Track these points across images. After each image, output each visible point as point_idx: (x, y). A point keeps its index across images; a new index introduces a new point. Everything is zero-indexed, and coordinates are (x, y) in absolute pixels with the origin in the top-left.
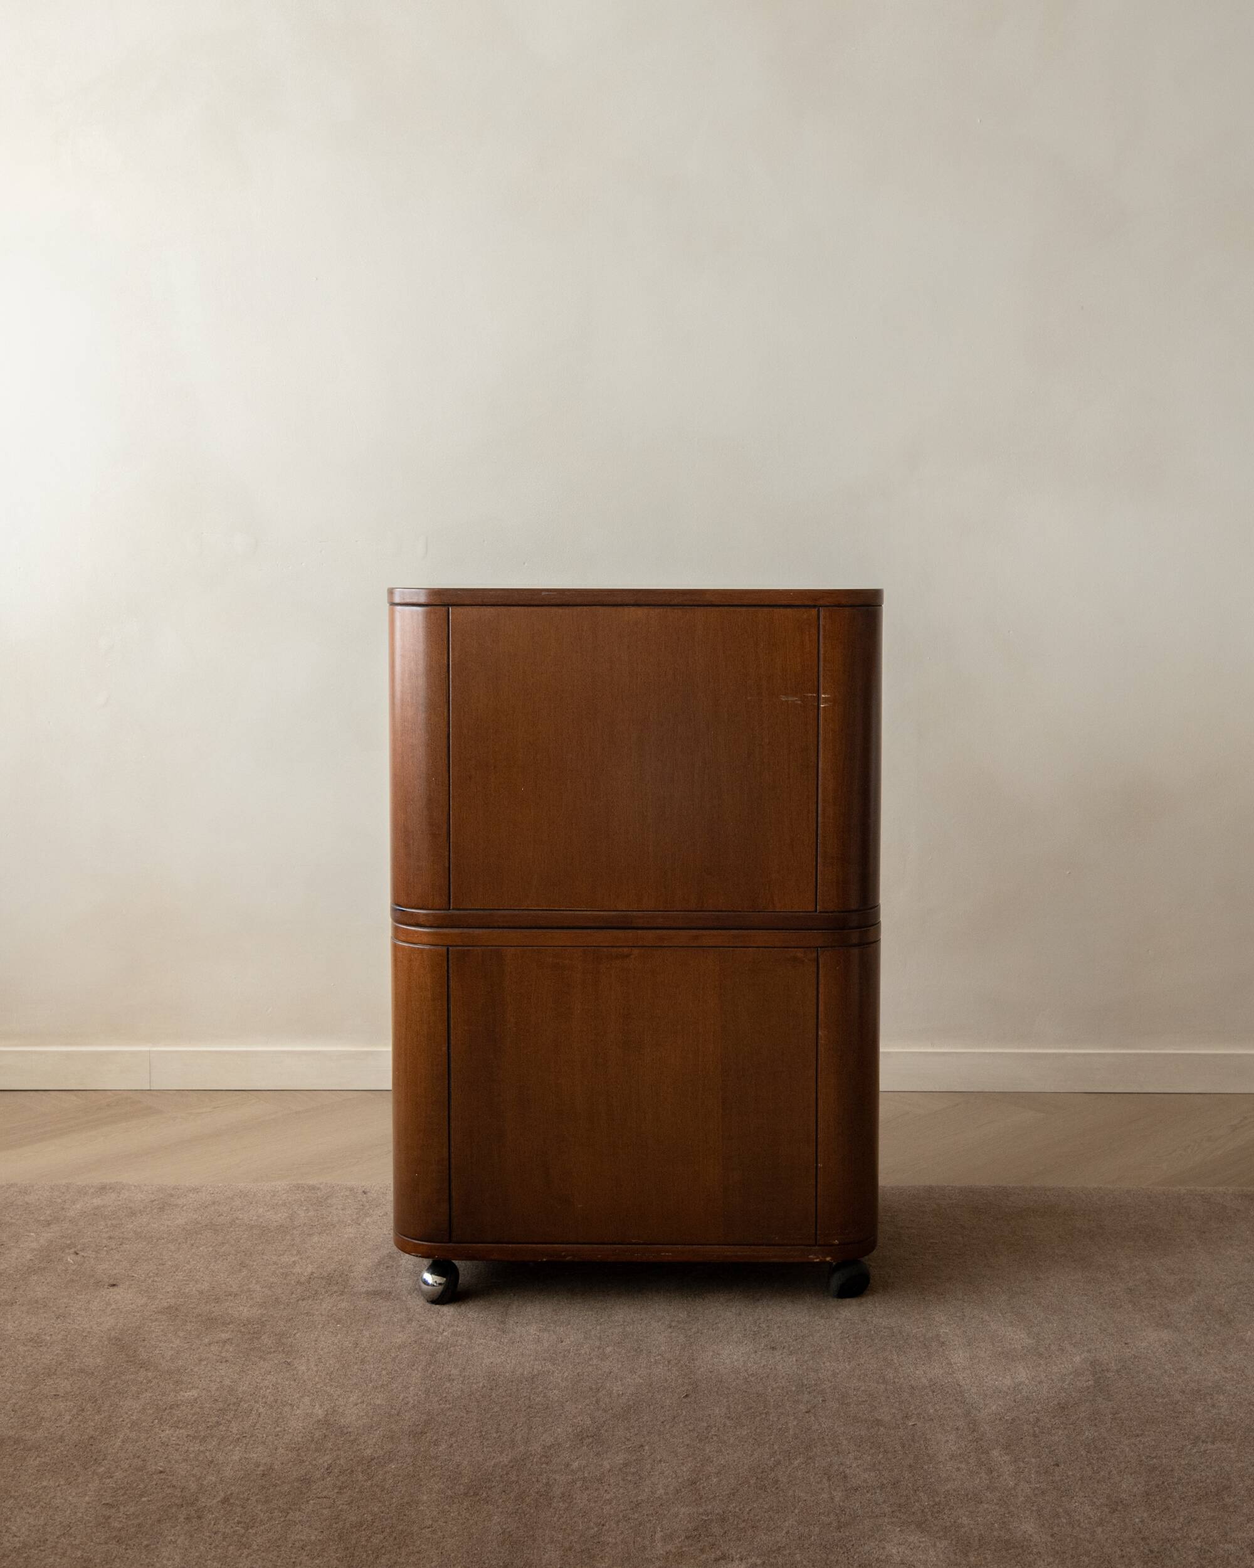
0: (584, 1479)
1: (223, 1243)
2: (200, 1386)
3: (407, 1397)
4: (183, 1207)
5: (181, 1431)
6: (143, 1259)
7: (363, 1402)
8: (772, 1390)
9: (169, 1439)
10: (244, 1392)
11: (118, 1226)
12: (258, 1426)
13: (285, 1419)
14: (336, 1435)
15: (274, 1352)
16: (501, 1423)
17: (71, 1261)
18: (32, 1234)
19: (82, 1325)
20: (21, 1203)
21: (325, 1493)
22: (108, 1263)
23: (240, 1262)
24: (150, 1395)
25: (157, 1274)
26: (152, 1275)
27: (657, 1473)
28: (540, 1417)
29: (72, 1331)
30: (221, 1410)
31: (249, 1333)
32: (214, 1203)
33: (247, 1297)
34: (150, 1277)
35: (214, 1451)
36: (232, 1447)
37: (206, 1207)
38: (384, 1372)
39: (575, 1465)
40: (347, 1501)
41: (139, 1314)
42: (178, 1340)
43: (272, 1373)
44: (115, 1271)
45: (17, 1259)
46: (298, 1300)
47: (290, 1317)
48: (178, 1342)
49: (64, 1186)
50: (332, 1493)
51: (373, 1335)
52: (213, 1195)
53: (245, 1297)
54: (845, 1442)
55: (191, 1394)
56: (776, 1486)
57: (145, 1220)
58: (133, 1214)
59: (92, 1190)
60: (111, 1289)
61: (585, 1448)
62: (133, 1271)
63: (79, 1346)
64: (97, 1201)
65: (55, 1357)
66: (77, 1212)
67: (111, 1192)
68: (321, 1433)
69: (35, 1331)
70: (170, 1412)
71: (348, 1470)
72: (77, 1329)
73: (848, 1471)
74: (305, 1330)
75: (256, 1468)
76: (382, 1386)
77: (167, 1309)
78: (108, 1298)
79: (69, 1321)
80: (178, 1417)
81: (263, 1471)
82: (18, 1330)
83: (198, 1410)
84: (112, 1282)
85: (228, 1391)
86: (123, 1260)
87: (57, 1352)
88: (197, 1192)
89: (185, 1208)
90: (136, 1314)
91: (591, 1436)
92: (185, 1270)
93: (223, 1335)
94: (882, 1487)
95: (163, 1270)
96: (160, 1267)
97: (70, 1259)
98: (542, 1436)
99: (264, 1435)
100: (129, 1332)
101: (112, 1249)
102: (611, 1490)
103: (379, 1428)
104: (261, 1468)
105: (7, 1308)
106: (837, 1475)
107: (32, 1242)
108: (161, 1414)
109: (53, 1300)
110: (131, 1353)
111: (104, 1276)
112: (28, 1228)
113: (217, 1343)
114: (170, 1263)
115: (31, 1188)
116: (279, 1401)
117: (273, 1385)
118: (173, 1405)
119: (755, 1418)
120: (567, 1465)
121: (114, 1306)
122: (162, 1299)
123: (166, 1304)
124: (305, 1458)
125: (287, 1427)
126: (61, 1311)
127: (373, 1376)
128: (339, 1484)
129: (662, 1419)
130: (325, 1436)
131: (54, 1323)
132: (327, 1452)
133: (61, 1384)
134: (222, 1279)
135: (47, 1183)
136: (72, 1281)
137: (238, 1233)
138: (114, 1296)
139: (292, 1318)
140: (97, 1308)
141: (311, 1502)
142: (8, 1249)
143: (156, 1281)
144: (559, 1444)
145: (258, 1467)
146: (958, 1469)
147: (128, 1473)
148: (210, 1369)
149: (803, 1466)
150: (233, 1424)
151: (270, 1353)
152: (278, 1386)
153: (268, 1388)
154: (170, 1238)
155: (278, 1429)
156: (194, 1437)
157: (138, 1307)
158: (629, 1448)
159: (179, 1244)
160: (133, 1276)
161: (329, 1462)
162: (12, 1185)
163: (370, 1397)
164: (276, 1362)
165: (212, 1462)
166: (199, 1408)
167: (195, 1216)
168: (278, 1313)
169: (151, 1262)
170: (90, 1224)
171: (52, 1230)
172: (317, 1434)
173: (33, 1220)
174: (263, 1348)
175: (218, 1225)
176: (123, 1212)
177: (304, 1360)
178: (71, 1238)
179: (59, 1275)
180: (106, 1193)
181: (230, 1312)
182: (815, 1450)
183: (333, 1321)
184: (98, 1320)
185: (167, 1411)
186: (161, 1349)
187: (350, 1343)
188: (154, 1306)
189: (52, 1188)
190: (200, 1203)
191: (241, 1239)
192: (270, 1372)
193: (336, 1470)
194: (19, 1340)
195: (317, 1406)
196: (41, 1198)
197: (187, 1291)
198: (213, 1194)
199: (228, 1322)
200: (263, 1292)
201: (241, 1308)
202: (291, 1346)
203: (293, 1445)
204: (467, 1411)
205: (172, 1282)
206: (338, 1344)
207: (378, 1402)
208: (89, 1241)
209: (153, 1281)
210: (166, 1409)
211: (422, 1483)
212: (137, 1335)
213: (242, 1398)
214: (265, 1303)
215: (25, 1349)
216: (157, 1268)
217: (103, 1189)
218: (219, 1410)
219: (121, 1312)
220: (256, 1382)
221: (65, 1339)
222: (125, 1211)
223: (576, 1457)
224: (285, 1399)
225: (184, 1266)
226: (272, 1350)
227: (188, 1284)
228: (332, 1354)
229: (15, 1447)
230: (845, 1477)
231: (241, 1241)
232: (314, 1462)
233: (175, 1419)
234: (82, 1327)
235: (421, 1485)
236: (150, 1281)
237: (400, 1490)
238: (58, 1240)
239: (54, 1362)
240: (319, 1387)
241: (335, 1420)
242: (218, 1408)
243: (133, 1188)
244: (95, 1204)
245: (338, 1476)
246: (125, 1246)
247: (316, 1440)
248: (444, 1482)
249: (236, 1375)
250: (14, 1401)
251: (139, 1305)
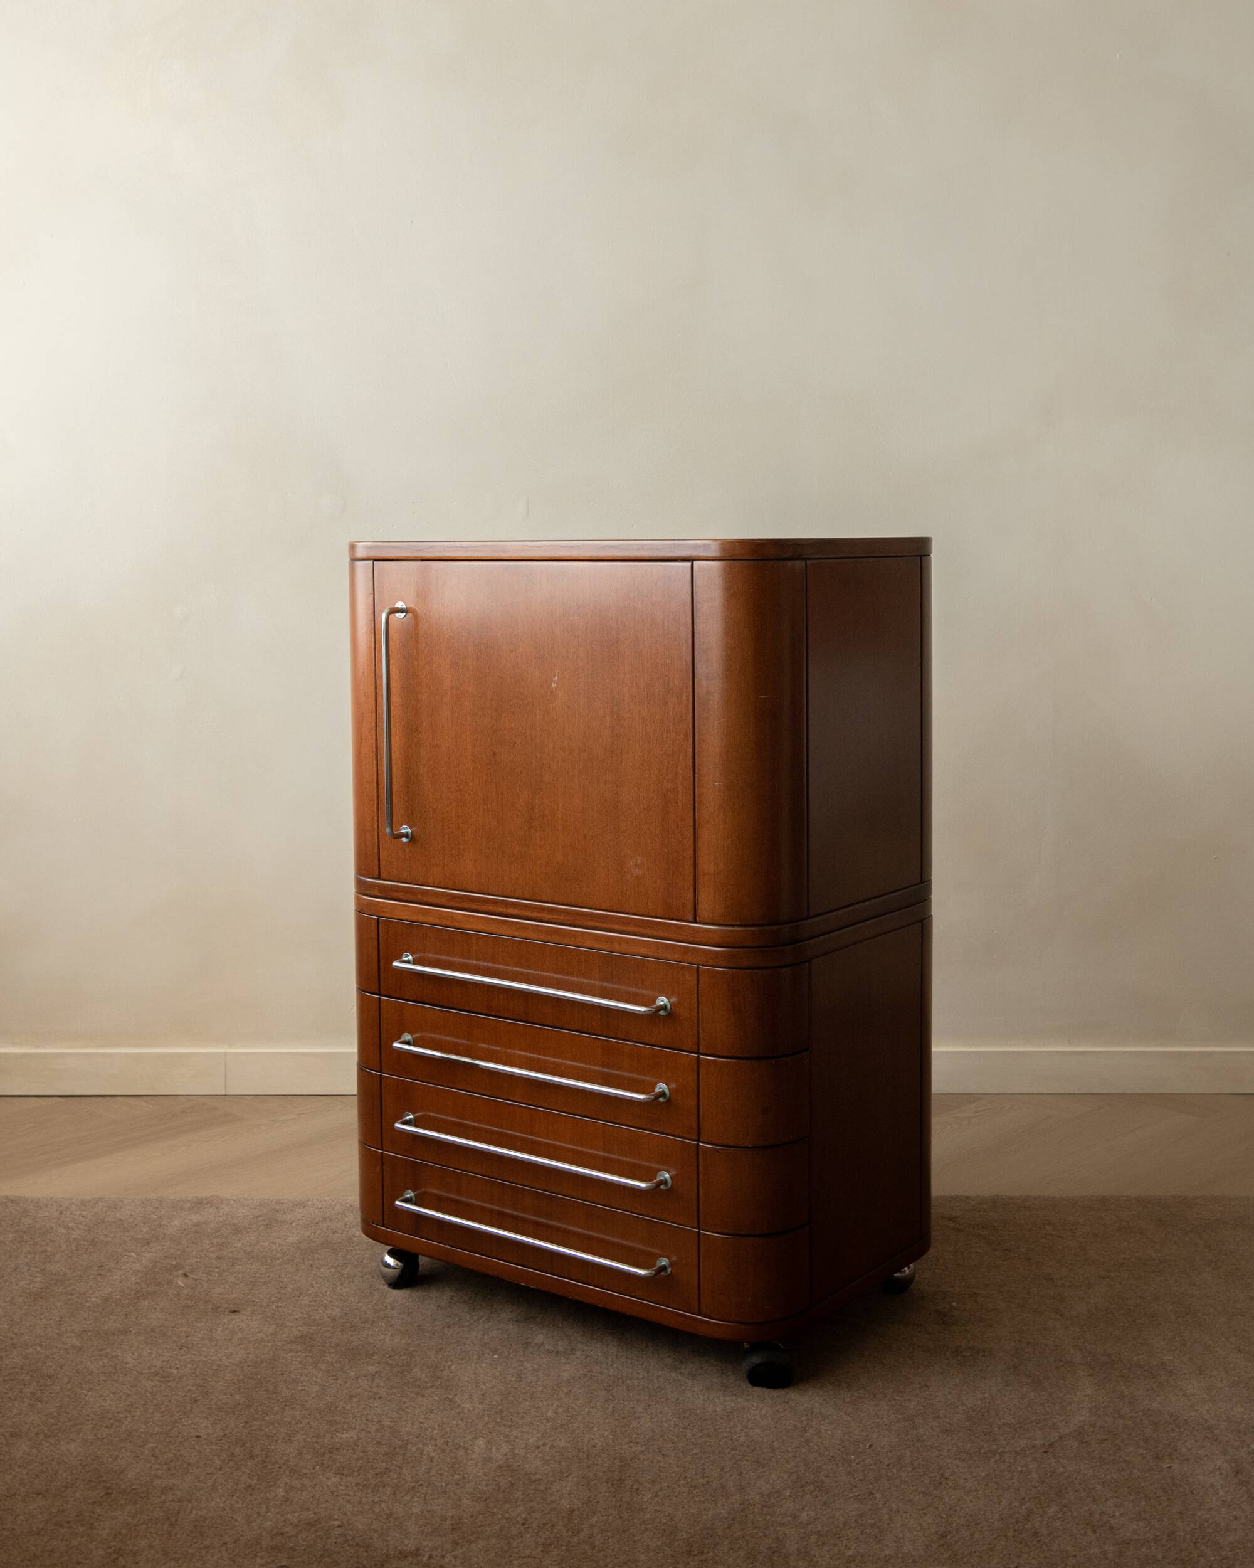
0: (819, 1534)
1: (346, 1263)
2: (357, 1427)
3: (593, 1439)
4: (291, 1223)
5: (349, 1479)
6: (261, 1282)
7: (544, 1444)
8: (999, 1428)
9: (337, 1488)
10: (408, 1433)
11: (224, 1245)
12: (433, 1473)
13: (462, 1464)
14: (524, 1483)
15: (431, 1387)
16: (706, 1467)
17: (183, 1285)
18: (133, 1254)
19: (209, 1357)
20: (113, 1220)
21: (528, 1552)
22: (222, 1286)
23: (369, 1285)
24: (303, 1437)
25: (280, 1299)
26: (274, 1299)
27: (898, 1525)
28: (747, 1461)
29: (201, 1364)
30: (388, 1454)
31: (398, 1365)
32: (324, 1219)
33: (386, 1324)
34: (273, 1302)
35: (390, 1502)
36: (409, 1498)
37: (317, 1223)
38: (560, 1410)
39: (804, 1516)
40: (555, 1561)
41: (270, 1344)
42: (321, 1373)
43: (435, 1411)
44: (233, 1296)
45: (121, 1282)
46: (443, 1328)
47: (440, 1346)
48: (321, 1374)
49: (157, 1200)
50: (537, 1552)
51: (535, 1366)
52: (322, 1210)
53: (383, 1324)
54: (1098, 1487)
55: (348, 1435)
56: (1037, 1539)
57: (253, 1238)
58: (238, 1230)
59: (188, 1205)
60: (233, 1316)
61: (808, 1496)
62: (253, 1296)
63: (211, 1381)
64: (195, 1218)
65: (188, 1394)
66: (176, 1229)
67: (210, 1207)
68: (506, 1481)
69: (159, 1364)
70: (330, 1457)
71: (547, 1524)
72: (204, 1361)
73: (1112, 1522)
74: (460, 1362)
75: (444, 1522)
76: (562, 1425)
77: (300, 1338)
78: (231, 1326)
79: (194, 1353)
80: (340, 1462)
81: (452, 1525)
82: (139, 1363)
83: (361, 1454)
84: (232, 1307)
85: (391, 1432)
86: (238, 1282)
87: (189, 1387)
88: (304, 1207)
89: (294, 1224)
90: (266, 1344)
91: (811, 1483)
92: (310, 1294)
93: (370, 1368)
94: (1156, 1539)
95: (285, 1294)
96: (283, 1291)
97: (181, 1281)
98: (756, 1483)
99: (443, 1484)
100: (264, 1364)
101: (224, 1271)
102: (851, 1546)
103: (570, 1474)
104: (448, 1522)
105: (122, 1337)
106: (1102, 1526)
107: (134, 1262)
108: (320, 1459)
109: (171, 1328)
110: (271, 1388)
111: (222, 1301)
112: (127, 1248)
113: (365, 1376)
114: (291, 1286)
115: (120, 1203)
116: (450, 1443)
117: (439, 1426)
118: (331, 1448)
119: (989, 1460)
120: (795, 1517)
121: (240, 1335)
122: (291, 1327)
123: (297, 1333)
124: (495, 1510)
125: (467, 1474)
126: (183, 1341)
127: (550, 1414)
128: (541, 1540)
129: (887, 1461)
130: (512, 1484)
131: (177, 1355)
132: (518, 1503)
133: (201, 1424)
134: (354, 1303)
135: (137, 1197)
136: (188, 1307)
137: (358, 1252)
138: (238, 1324)
139: (442, 1348)
140: (221, 1337)
141: (515, 1562)
142: (109, 1271)
143: (281, 1307)
144: (777, 1492)
145: (445, 1521)
146: (1236, 1518)
147: (299, 1528)
148: (363, 1406)
149: (1060, 1515)
150: (404, 1471)
151: (427, 1388)
152: (444, 1426)
153: (434, 1429)
154: (285, 1258)
155: (456, 1477)
156: (365, 1486)
157: (267, 1336)
158: (859, 1495)
159: (297, 1264)
160: (254, 1301)
161: (524, 1516)
162: (99, 1200)
163: (551, 1439)
164: (435, 1398)
165: (390, 1515)
166: (362, 1452)
167: (308, 1234)
168: (424, 1343)
169: (269, 1285)
170: (193, 1243)
171: (153, 1250)
172: (503, 1482)
173: (130, 1238)
174: (418, 1383)
175: (335, 1244)
176: (227, 1229)
177: (466, 1396)
178: (175, 1258)
179: (171, 1300)
180: (204, 1208)
181: (371, 1342)
182: (1067, 1496)
183: (488, 1351)
184: (226, 1351)
185: (327, 1456)
186: (304, 1384)
187: (513, 1376)
188: (284, 1335)
189: (143, 1203)
190: (310, 1219)
191: (363, 1259)
192: (432, 1410)
193: (534, 1525)
194: (142, 1374)
195: (494, 1450)
196: (133, 1213)
197: (317, 1317)
198: (321, 1208)
199: (371, 1353)
200: (402, 1319)
201: (382, 1337)
202: (448, 1380)
203: (478, 1495)
204: (663, 1455)
205: (298, 1307)
206: (500, 1378)
207: (562, 1444)
208: (197, 1262)
209: (277, 1306)
210: (324, 1452)
211: (635, 1538)
212: (273, 1368)
213: (408, 1440)
214: (407, 1331)
215: (153, 1384)
216: (279, 1292)
217: (199, 1204)
218: (386, 1454)
219: (249, 1342)
220: (419, 1422)
221: (194, 1373)
222: (229, 1228)
223: (801, 1507)
224: (457, 1441)
225: (308, 1290)
226: (429, 1385)
227: (317, 1310)
228: (495, 1389)
229: (164, 1497)
230: (1111, 1528)
231: (365, 1261)
232: (507, 1515)
233: (338, 1465)
234: (210, 1359)
235: (634, 1542)
236: (274, 1307)
237: (612, 1547)
238: (162, 1261)
239: (187, 1399)
240: (490, 1426)
241: (519, 1466)
242: (383, 1452)
243: (232, 1202)
244: (195, 1221)
245: (538, 1532)
246: (238, 1267)
247: (503, 1488)
248: (659, 1538)
249: (394, 1413)
250: (151, 1445)
251: (268, 1333)
